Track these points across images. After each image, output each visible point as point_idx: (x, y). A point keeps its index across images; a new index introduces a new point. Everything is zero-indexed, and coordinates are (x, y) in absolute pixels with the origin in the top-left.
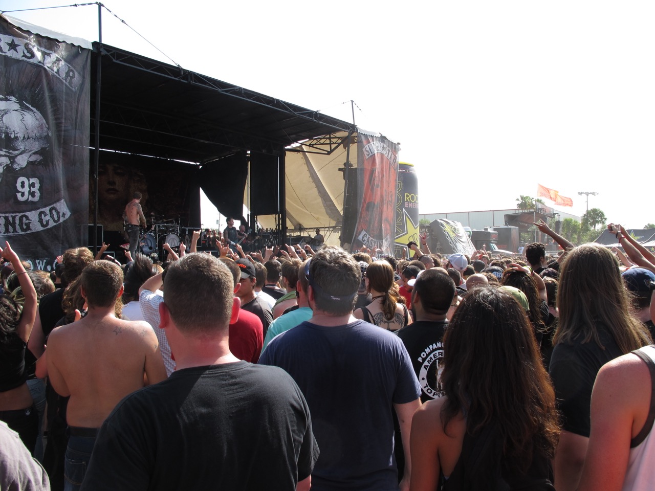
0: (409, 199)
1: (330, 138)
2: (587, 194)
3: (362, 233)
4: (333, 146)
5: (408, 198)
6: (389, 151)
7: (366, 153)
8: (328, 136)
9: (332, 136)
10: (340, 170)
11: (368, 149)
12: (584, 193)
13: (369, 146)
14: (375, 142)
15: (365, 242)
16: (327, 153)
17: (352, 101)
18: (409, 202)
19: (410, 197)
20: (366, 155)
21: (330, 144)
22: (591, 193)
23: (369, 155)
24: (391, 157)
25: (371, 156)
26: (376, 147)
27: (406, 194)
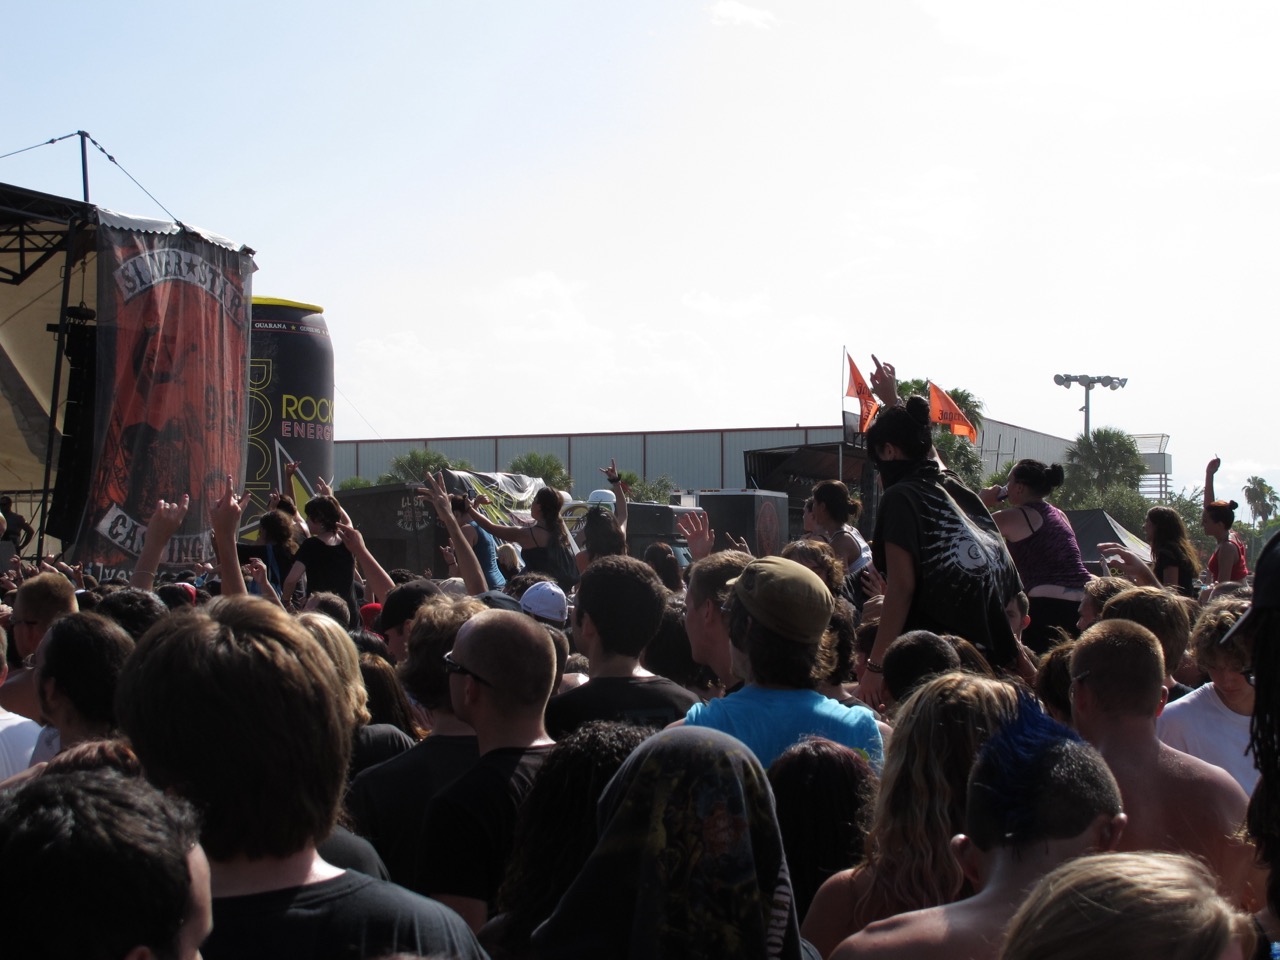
0: (296, 412)
1: (21, 235)
2: (1088, 383)
3: (110, 512)
4: (31, 258)
5: (291, 410)
6: (215, 274)
7: (123, 285)
8: (16, 229)
9: (26, 228)
10: (51, 328)
11: (131, 272)
12: (1075, 379)
13: (134, 264)
14: (156, 251)
15: (121, 538)
16: (10, 277)
17: (83, 135)
18: (293, 421)
19: (298, 405)
20: (123, 289)
21: (22, 251)
22: (1099, 380)
23: (134, 288)
24: (223, 292)
25: (141, 292)
26: (157, 265)
27: (285, 397)
